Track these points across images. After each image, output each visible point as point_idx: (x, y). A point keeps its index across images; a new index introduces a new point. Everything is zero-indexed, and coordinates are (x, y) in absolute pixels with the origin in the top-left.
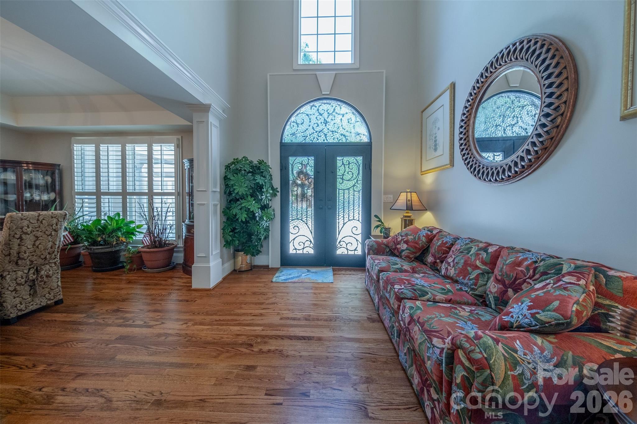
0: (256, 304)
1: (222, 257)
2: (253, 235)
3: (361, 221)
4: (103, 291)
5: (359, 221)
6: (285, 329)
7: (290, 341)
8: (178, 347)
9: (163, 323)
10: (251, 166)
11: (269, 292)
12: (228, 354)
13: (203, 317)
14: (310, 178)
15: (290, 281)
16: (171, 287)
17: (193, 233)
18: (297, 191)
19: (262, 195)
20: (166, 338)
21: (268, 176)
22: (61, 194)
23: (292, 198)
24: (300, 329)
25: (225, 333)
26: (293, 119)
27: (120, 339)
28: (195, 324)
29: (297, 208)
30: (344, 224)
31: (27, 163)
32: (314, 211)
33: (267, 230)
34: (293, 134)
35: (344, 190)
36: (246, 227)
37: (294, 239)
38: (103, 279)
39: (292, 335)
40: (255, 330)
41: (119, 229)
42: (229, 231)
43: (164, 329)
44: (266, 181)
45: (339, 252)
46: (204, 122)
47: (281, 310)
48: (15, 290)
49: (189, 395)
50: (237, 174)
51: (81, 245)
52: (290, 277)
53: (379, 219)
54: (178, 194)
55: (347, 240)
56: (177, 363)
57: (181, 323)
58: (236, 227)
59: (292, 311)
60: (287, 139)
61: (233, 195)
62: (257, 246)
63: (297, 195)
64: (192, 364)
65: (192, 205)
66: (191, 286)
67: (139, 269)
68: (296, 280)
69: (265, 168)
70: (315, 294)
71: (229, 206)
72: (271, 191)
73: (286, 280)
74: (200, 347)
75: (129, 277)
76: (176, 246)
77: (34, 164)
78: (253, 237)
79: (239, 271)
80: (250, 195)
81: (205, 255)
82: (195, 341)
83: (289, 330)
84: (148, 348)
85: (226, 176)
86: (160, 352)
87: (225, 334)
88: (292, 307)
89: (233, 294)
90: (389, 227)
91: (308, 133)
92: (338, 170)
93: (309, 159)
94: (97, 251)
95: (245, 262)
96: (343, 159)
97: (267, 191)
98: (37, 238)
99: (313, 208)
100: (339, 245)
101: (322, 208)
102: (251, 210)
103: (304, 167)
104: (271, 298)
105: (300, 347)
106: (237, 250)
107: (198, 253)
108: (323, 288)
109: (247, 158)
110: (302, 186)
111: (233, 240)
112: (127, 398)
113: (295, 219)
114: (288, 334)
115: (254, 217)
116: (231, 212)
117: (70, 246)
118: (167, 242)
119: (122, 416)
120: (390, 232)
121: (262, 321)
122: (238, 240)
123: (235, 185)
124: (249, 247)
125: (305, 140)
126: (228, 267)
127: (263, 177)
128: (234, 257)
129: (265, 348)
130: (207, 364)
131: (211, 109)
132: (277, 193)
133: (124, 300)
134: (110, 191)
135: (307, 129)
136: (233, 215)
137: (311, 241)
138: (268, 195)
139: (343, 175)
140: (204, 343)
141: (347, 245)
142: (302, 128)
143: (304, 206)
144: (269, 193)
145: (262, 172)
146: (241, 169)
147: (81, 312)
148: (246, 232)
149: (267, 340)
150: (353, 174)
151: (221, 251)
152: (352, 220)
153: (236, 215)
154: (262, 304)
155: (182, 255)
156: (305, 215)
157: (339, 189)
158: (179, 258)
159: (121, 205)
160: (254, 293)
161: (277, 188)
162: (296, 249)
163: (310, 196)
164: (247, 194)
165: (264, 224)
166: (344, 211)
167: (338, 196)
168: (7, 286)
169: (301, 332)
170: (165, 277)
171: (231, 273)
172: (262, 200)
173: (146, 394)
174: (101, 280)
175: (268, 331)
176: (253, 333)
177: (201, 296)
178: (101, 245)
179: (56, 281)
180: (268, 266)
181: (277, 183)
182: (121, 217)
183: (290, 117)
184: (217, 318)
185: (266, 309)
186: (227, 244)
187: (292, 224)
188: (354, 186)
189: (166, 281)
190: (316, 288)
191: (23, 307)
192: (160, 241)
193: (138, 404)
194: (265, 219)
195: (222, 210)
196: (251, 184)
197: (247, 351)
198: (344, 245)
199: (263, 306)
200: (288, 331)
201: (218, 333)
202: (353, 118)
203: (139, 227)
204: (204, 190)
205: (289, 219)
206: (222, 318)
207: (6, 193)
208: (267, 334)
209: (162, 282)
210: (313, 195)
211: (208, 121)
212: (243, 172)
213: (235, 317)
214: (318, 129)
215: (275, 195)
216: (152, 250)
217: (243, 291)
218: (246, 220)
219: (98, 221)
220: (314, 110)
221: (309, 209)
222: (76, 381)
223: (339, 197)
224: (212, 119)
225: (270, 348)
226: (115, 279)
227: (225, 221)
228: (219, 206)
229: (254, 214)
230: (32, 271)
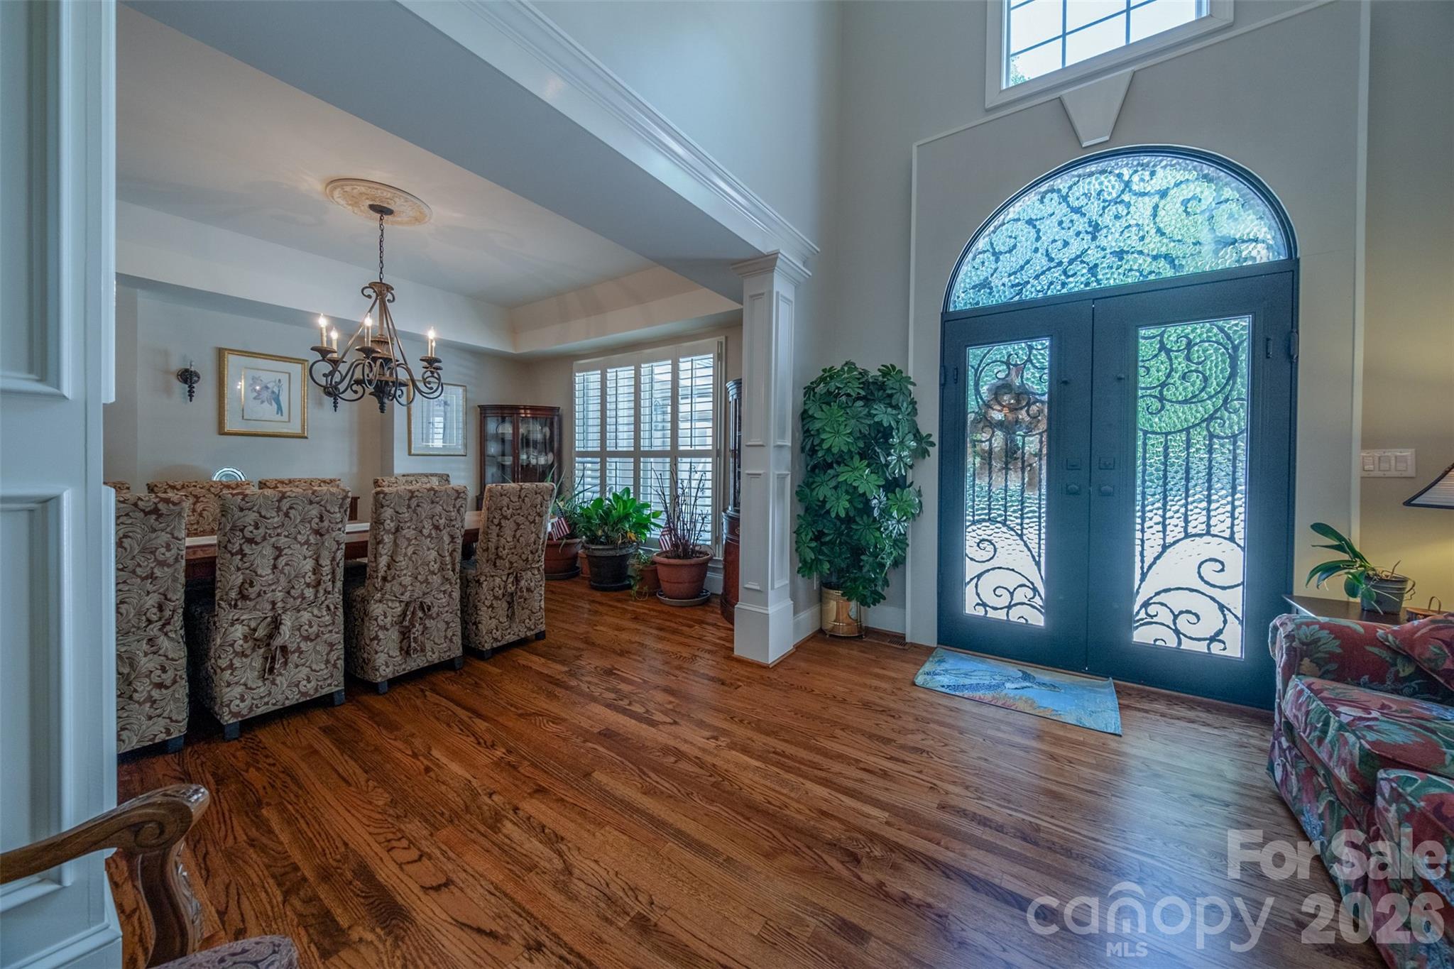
0: (871, 736)
1: (794, 596)
2: (863, 554)
3: (1242, 543)
4: (597, 628)
5: (1232, 539)
6: (956, 845)
7: (969, 892)
8: (695, 794)
9: (675, 723)
10: (863, 383)
11: (906, 713)
12: (795, 861)
13: (750, 733)
14: (1037, 401)
15: (967, 694)
16: (698, 644)
17: (738, 536)
18: (990, 440)
19: (890, 454)
20: (676, 762)
21: (905, 405)
22: (559, 456)
23: (972, 462)
24: (1006, 865)
25: (792, 795)
26: (982, 243)
27: (605, 735)
28: (732, 746)
29: (990, 490)
30: (1165, 547)
31: (525, 408)
32: (1048, 499)
33: (900, 542)
34: (985, 284)
35: (1167, 434)
36: (848, 533)
37: (979, 576)
38: (600, 603)
39: (976, 873)
40: (868, 816)
41: (626, 517)
42: (809, 537)
43: (676, 737)
44: (900, 417)
45: (1142, 636)
46: (763, 294)
47: (941, 780)
48: (491, 606)
49: (702, 936)
50: (828, 404)
51: (578, 540)
52: (967, 681)
53: (1340, 538)
54: (717, 454)
55: (1178, 601)
56: (689, 835)
57: (708, 734)
58: (826, 531)
59: (979, 794)
60: (962, 299)
61: (820, 454)
62: (874, 580)
63: (990, 451)
64: (716, 853)
65: (738, 476)
66: (732, 650)
67: (653, 595)
68: (988, 695)
69: (897, 386)
70: (1053, 757)
71: (811, 480)
72: (913, 444)
73: (956, 687)
74: (738, 813)
75: (638, 607)
76: (711, 559)
77: (533, 408)
78: (863, 557)
79: (831, 636)
80: (859, 453)
81: (758, 588)
82: (728, 792)
83: (967, 852)
84: (644, 773)
85: (805, 412)
86: (662, 792)
87: (792, 799)
88: (977, 780)
89: (817, 692)
90: (1399, 572)
91: (1030, 272)
92: (1142, 371)
93: (1031, 348)
94: (598, 553)
95: (845, 615)
96: (1162, 335)
97: (902, 442)
98: (518, 525)
99: (1044, 491)
100: (1142, 614)
101: (1075, 493)
102: (861, 491)
103: (1013, 373)
104: (912, 732)
105: (1007, 929)
106: (826, 585)
107: (747, 582)
108: (1083, 744)
109: (854, 364)
110: (1008, 427)
111: (817, 561)
112: (595, 882)
113: (984, 520)
114: (964, 864)
115: (867, 509)
116: (815, 493)
117: (565, 541)
118: (697, 548)
119: (582, 921)
120: (1401, 596)
121: (886, 794)
122: (829, 561)
123: (824, 431)
124: (855, 580)
125: (1020, 292)
126: (808, 621)
127: (892, 406)
128: (821, 599)
129: (897, 886)
130: (749, 868)
131: (779, 263)
132: (930, 449)
133: (623, 653)
134: (619, 449)
135: (1028, 262)
136: (819, 500)
137: (1035, 590)
138: (905, 453)
139: (1163, 385)
140: (747, 806)
141: (1176, 617)
142: (1008, 263)
143: (1014, 483)
144: (908, 447)
145: (890, 396)
146: (839, 394)
147: (563, 663)
148: (846, 543)
149: (900, 861)
150: (1206, 379)
151: (792, 582)
152: (1200, 535)
153: (824, 502)
154: (887, 741)
155: (720, 577)
156: (1014, 511)
157: (1145, 433)
158: (715, 582)
159: (631, 474)
160: (867, 705)
161: (930, 435)
162: (984, 605)
163: (1035, 455)
164: (849, 450)
165: (893, 527)
166: (1165, 505)
167: (1139, 454)
168: (483, 597)
169: (1005, 876)
170: (691, 620)
171: (812, 638)
172: (887, 465)
173: (626, 888)
174: (597, 605)
175: (903, 833)
176: (860, 822)
177: (748, 678)
178: (602, 543)
179: (538, 600)
180: (903, 637)
181: (929, 422)
182: (632, 496)
183: (975, 239)
184: (781, 746)
185: (897, 760)
186: (805, 567)
187: (973, 534)
188: (1211, 418)
189: (690, 626)
190: (1057, 741)
191: (498, 634)
192: (686, 545)
193: (609, 907)
194: (895, 514)
195: (796, 489)
196: (861, 426)
197: (845, 873)
198: (1165, 616)
199: (890, 750)
200: (964, 856)
201: (778, 788)
202: (1208, 194)
203: (656, 515)
204: (760, 443)
205: (963, 520)
206: (790, 749)
207: (503, 455)
208: (901, 842)
209: (685, 629)
210: (1045, 451)
211: (771, 292)
212: (844, 398)
213: (818, 759)
214: (1065, 256)
215: (925, 453)
216: (672, 561)
217: (840, 690)
218: (847, 513)
219: (600, 500)
220: (1052, 203)
221: (1032, 495)
222: (534, 801)
223: (1144, 458)
224: (781, 287)
225: (909, 891)
226: (617, 607)
227: (802, 513)
228: (788, 480)
229: (868, 501)
230: (510, 580)
